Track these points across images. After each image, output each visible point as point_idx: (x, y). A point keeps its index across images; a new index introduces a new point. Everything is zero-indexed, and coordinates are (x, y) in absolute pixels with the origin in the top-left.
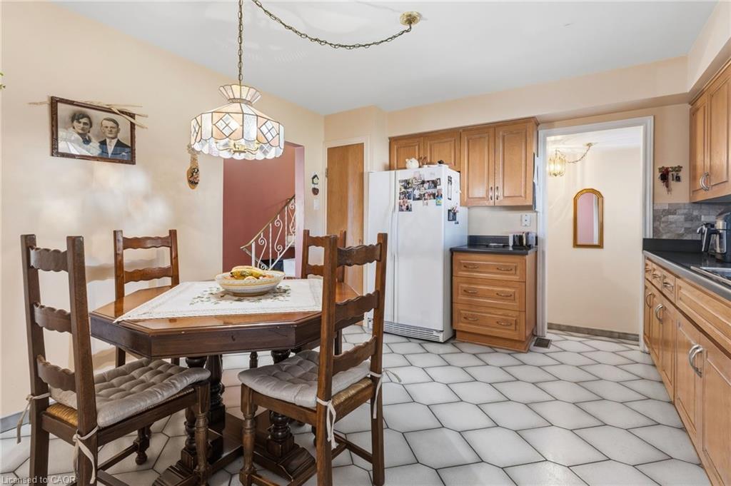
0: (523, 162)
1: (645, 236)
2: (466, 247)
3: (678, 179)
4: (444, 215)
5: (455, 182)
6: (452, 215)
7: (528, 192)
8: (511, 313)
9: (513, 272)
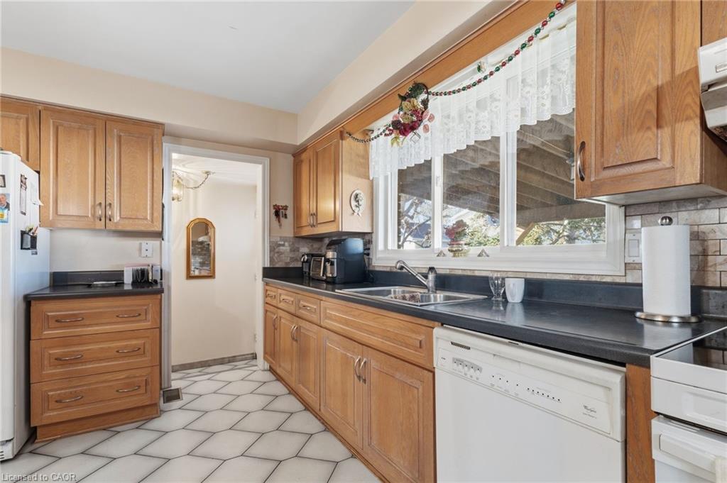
0: (149, 177)
1: (264, 264)
2: (47, 291)
3: (286, 216)
4: (15, 240)
5: (32, 186)
6: (28, 241)
7: (155, 215)
8: (138, 373)
9: (143, 317)
